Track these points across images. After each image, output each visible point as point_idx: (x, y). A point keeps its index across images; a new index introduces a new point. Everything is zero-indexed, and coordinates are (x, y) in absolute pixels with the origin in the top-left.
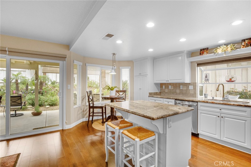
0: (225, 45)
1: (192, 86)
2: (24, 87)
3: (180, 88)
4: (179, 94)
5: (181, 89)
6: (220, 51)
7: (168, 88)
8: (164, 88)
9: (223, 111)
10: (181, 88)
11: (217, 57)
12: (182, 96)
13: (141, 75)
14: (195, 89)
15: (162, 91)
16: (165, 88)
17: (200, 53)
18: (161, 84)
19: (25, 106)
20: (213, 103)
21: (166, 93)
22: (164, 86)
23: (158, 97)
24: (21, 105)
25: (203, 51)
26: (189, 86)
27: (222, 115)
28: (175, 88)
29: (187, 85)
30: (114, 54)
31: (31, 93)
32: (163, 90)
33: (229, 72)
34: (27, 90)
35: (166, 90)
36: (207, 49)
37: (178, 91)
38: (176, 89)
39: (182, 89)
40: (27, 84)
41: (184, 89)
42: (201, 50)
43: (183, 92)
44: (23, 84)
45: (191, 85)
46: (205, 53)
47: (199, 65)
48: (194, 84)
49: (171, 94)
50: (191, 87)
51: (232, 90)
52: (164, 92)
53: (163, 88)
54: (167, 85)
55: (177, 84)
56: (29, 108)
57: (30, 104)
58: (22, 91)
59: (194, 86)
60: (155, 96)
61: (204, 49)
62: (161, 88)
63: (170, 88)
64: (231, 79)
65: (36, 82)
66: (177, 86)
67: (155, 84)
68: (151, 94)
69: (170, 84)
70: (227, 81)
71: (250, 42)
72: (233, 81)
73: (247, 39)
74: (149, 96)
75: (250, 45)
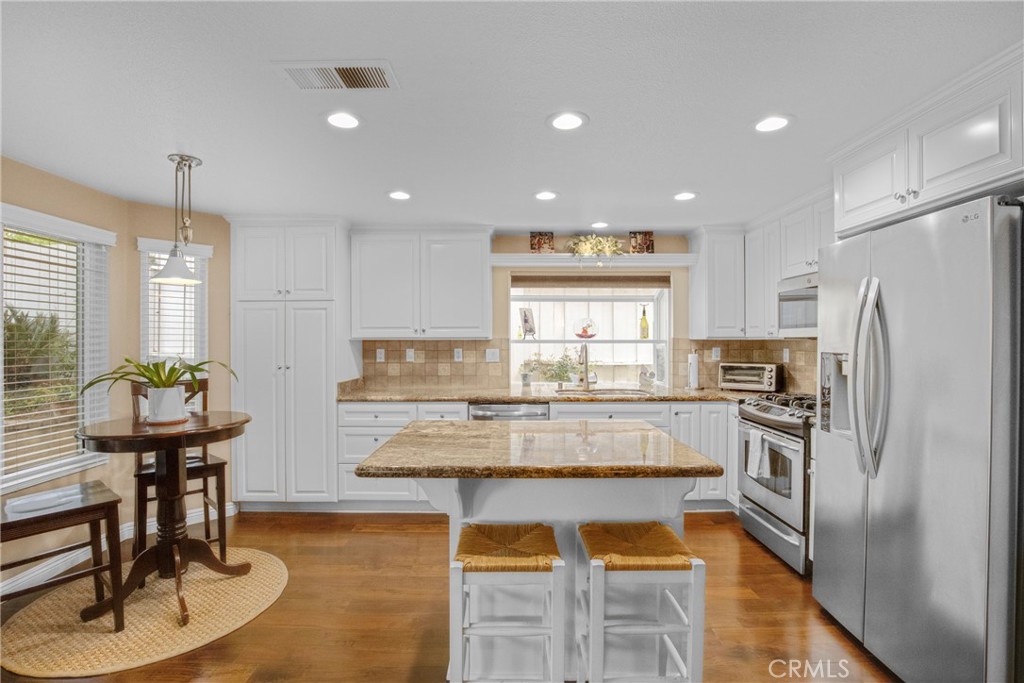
0: (598, 235)
1: (497, 350)
3: (452, 357)
4: (451, 379)
5: (456, 360)
6: (586, 248)
7: (400, 357)
8: (383, 360)
10: (458, 357)
11: (581, 265)
12: (462, 387)
13: (289, 297)
14: (505, 359)
15: (371, 371)
16: (387, 357)
17: (532, 245)
18: (364, 342)
21: (394, 378)
22: (381, 355)
23: (391, 401)
25: (539, 239)
26: (487, 351)
28: (433, 358)
29: (477, 345)
32: (377, 366)
35: (394, 369)
36: (550, 235)
37: (444, 369)
38: (435, 360)
39: (461, 360)
41: (467, 360)
42: (534, 235)
43: (465, 373)
45: (493, 346)
46: (546, 246)
47: (517, 280)
48: (503, 345)
49: (413, 382)
50: (492, 354)
52: (384, 374)
53: (378, 360)
54: (395, 348)
55: (440, 345)
59: (501, 350)
60: (373, 398)
61: (540, 234)
62: (367, 361)
63: (412, 360)
64: (585, 331)
66: (439, 349)
67: (352, 342)
68: (342, 387)
69: (411, 343)
70: (579, 335)
71: (647, 241)
72: (591, 336)
73: (640, 233)
74: (339, 401)
75: (648, 248)
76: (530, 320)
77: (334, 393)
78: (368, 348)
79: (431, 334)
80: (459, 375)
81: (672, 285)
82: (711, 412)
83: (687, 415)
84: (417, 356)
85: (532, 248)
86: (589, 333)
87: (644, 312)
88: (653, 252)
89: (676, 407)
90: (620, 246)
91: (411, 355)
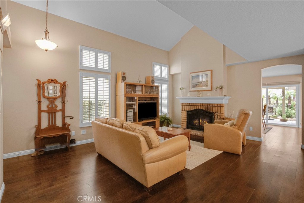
2: (275, 102)
19: (275, 114)
24: (273, 113)
31: (280, 106)
34: (277, 104)
40: (277, 99)
44: (274, 99)
56: (278, 118)
57: (279, 114)
58: (273, 105)
65: (283, 97)
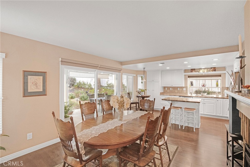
0: (204, 69)
3: (178, 89)
4: (177, 93)
6: (201, 71)
9: (205, 100)
11: (200, 74)
13: (154, 81)
14: (187, 90)
15: (165, 91)
20: (198, 97)
21: (168, 92)
22: (166, 89)
25: (192, 70)
27: (205, 102)
29: (182, 88)
30: (144, 68)
33: (196, 81)
35: (168, 91)
36: (195, 69)
37: (176, 91)
41: (180, 90)
42: (191, 69)
45: (185, 88)
46: (194, 71)
47: (189, 77)
48: (186, 87)
49: (171, 93)
50: (184, 89)
51: (198, 90)
52: (167, 92)
54: (169, 88)
59: (186, 88)
60: (165, 95)
64: (204, 85)
66: (175, 88)
67: (162, 87)
68: (161, 93)
69: (171, 87)
70: (202, 86)
71: (214, 69)
72: (205, 86)
73: (213, 68)
74: (160, 95)
75: (214, 70)
76: (192, 83)
77: (160, 94)
78: (164, 88)
79: (174, 86)
80: (179, 92)
81: (222, 76)
82: (225, 101)
83: (220, 101)
84: (172, 89)
85: (191, 72)
86: (204, 86)
87: (217, 82)
88: (215, 71)
89: (217, 99)
90: (208, 70)
91: (171, 89)
